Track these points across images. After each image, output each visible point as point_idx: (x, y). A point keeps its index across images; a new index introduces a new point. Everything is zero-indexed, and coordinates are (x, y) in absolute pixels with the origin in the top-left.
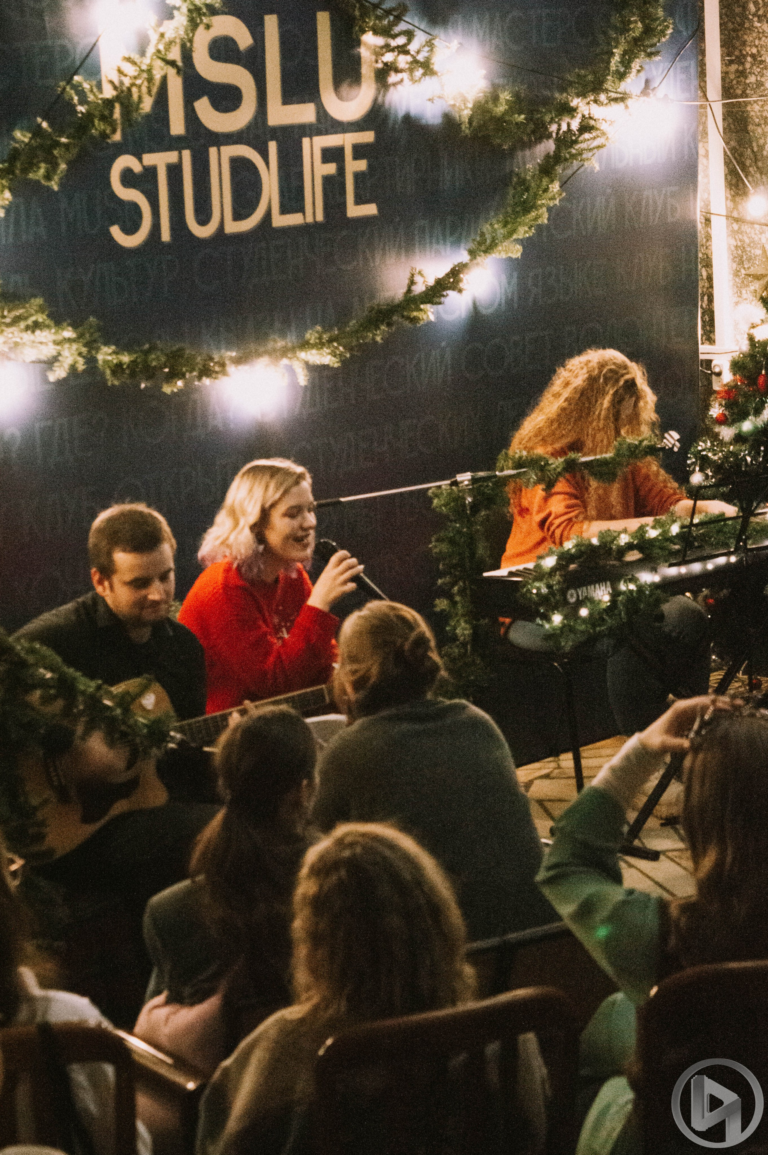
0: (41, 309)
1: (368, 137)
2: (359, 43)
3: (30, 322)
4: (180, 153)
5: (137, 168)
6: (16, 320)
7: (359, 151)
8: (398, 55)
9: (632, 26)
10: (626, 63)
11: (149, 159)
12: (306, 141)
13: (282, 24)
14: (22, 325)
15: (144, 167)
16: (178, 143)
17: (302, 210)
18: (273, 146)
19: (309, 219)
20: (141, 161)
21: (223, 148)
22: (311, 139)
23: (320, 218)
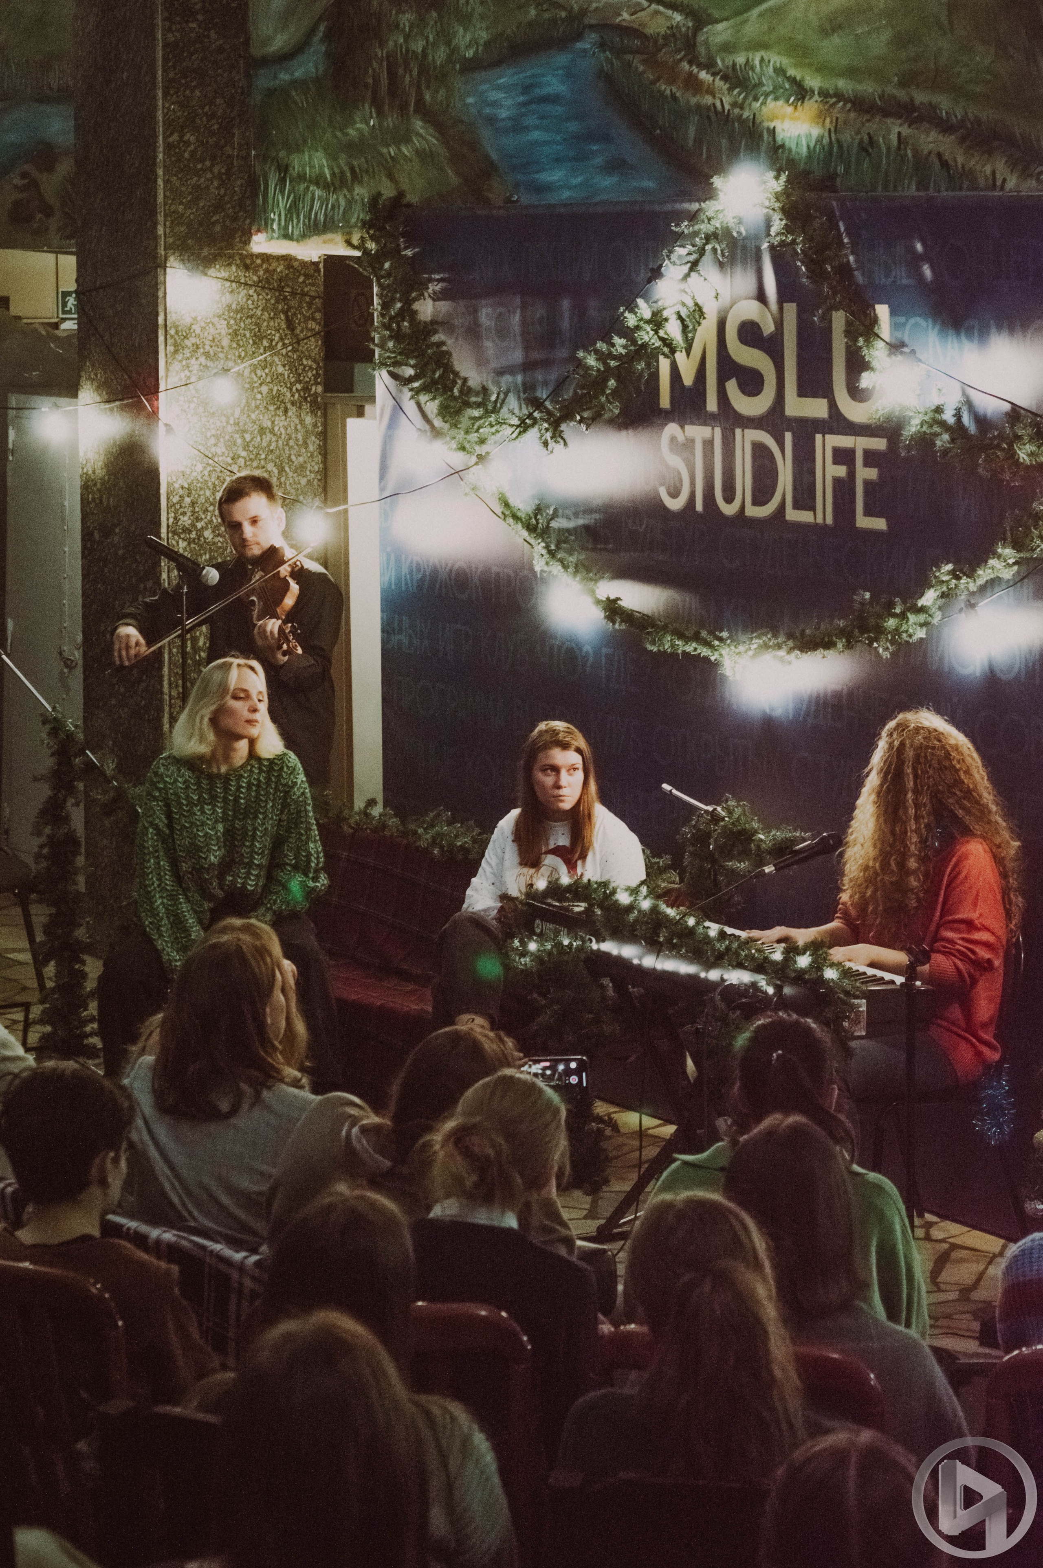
1: (880, 444)
4: (713, 430)
5: (680, 437)
7: (870, 458)
11: (690, 431)
12: (819, 437)
13: (800, 313)
15: (685, 437)
16: (712, 420)
17: (814, 509)
18: (788, 437)
19: (819, 520)
20: (684, 431)
21: (746, 431)
22: (824, 436)
23: (829, 521)
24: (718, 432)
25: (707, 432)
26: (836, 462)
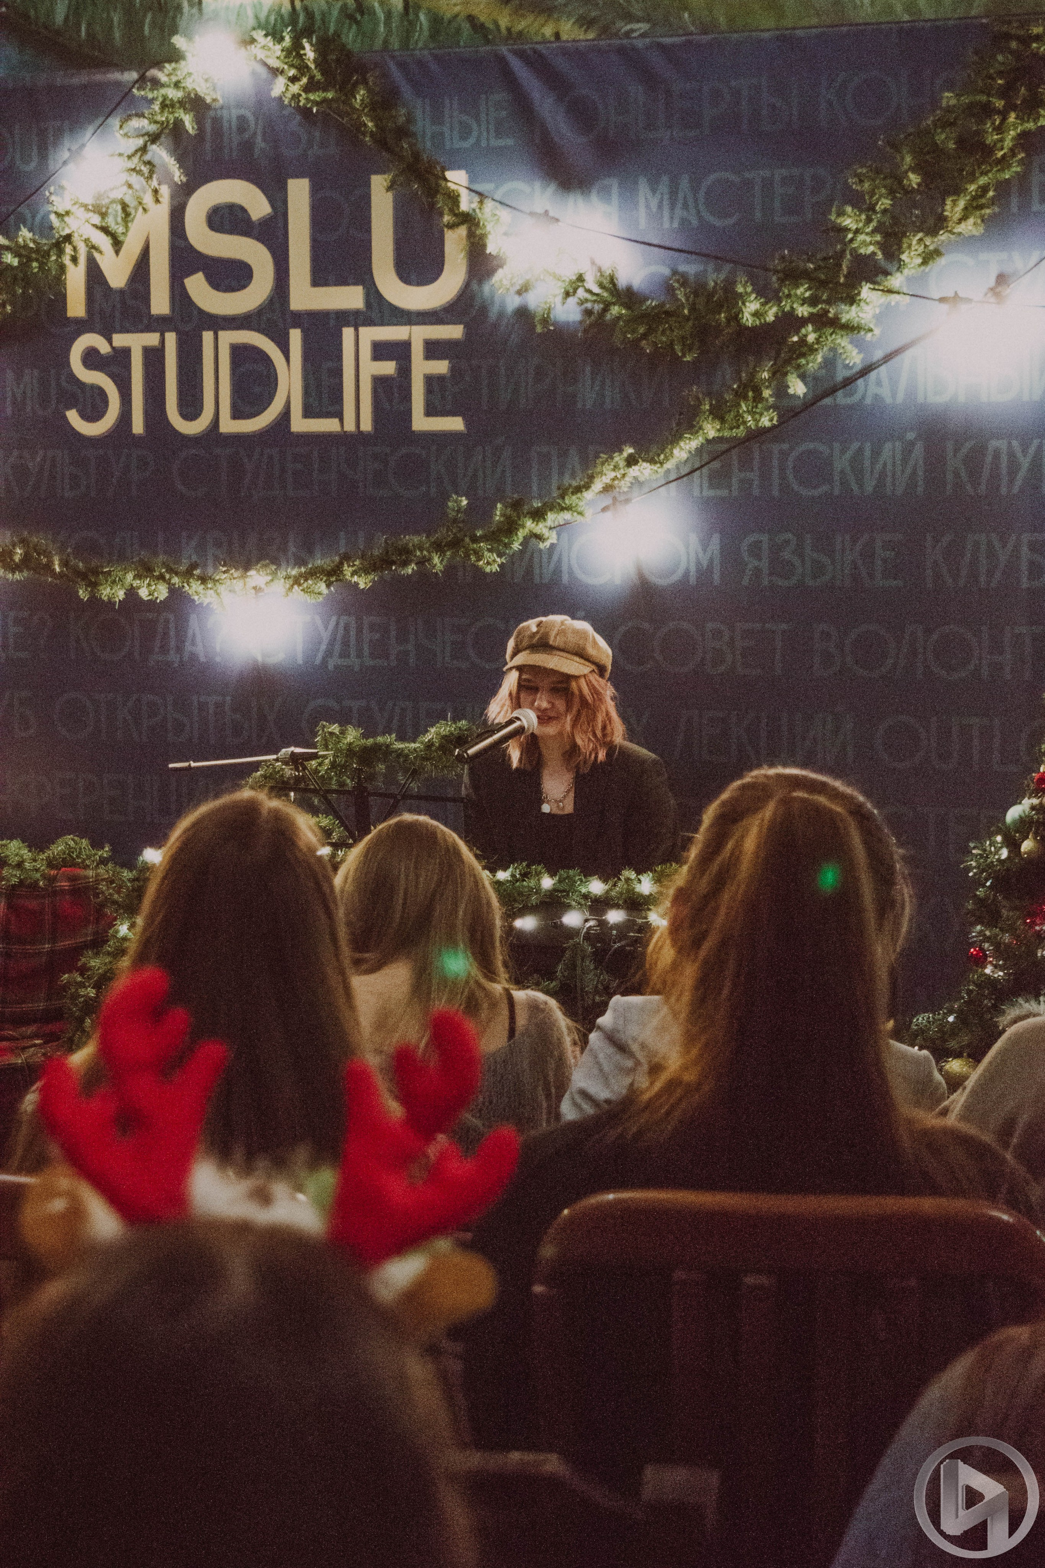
1: (454, 332)
4: (162, 335)
5: (104, 348)
7: (433, 349)
11: (120, 340)
12: (348, 333)
13: (316, 189)
15: (113, 348)
16: (160, 324)
17: (340, 415)
18: (296, 336)
19: (350, 426)
20: (110, 341)
21: (221, 334)
22: (357, 330)
23: (367, 425)
24: (171, 338)
25: (152, 339)
26: (377, 357)
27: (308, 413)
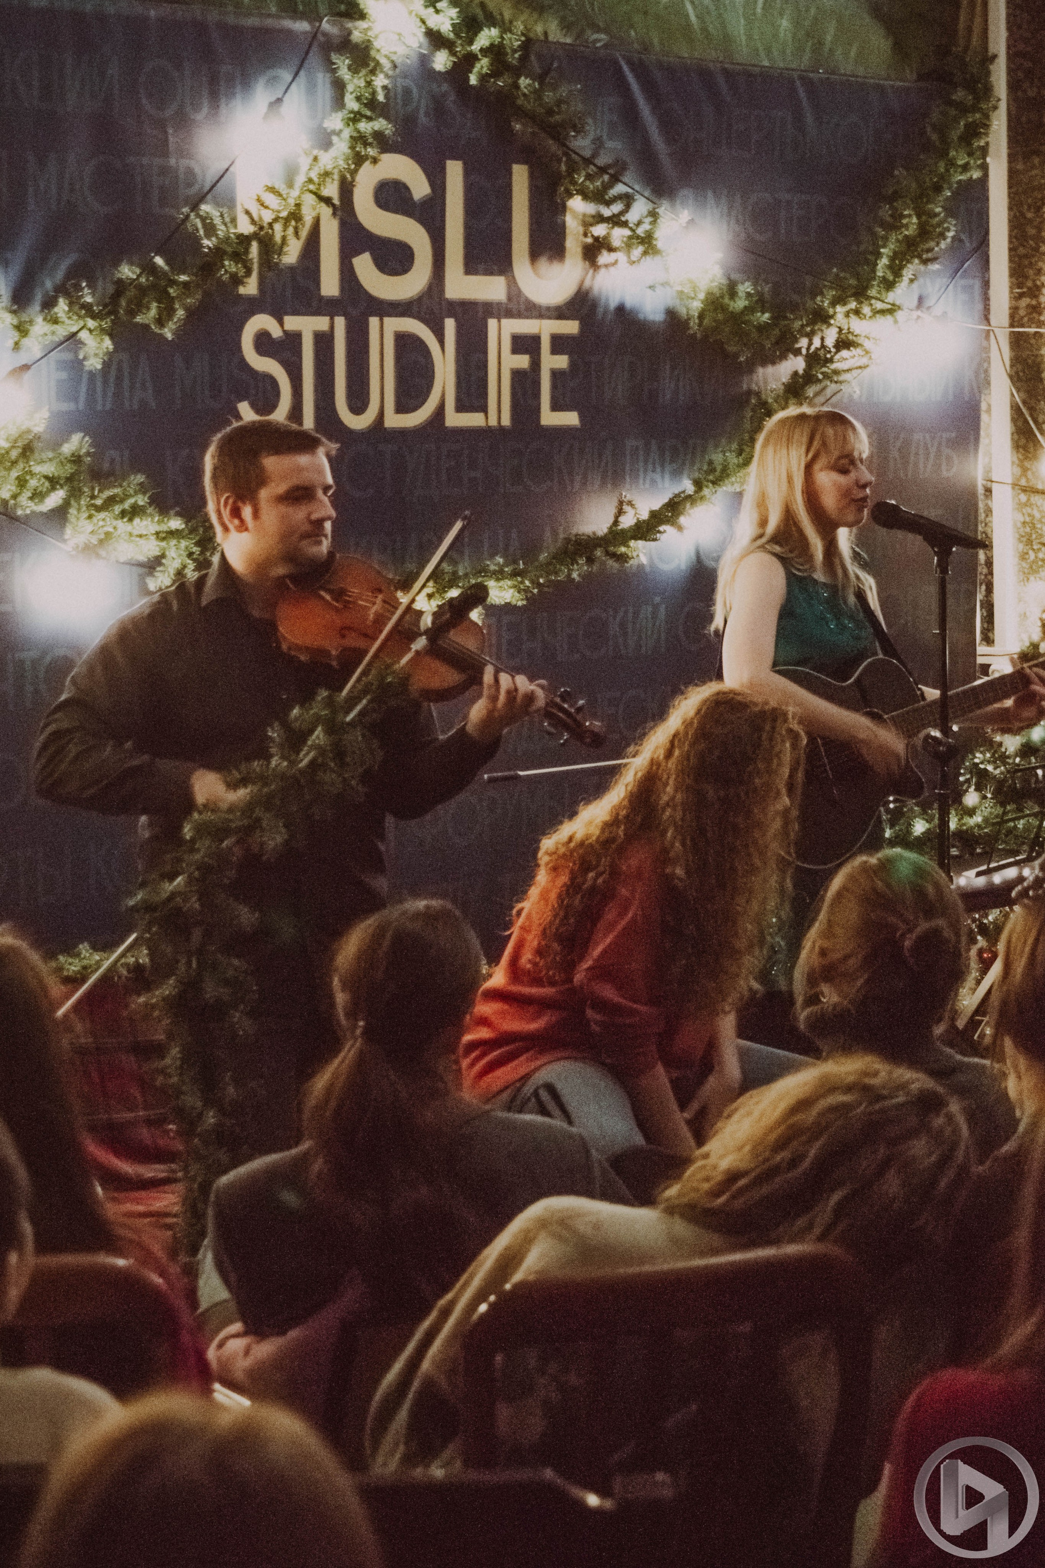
0: (142, 488)
1: (571, 327)
2: (564, 209)
3: (127, 505)
4: (332, 319)
5: (276, 332)
6: (111, 501)
7: (559, 344)
8: (613, 228)
9: (905, 221)
10: (896, 270)
11: (293, 323)
12: (492, 323)
13: (467, 173)
14: (117, 509)
15: (284, 331)
16: (329, 307)
17: (484, 409)
18: (450, 325)
19: (493, 422)
20: (281, 323)
21: (386, 320)
22: (499, 321)
23: (506, 421)
24: (340, 322)
25: (321, 323)
26: (515, 351)
27: (461, 407)
